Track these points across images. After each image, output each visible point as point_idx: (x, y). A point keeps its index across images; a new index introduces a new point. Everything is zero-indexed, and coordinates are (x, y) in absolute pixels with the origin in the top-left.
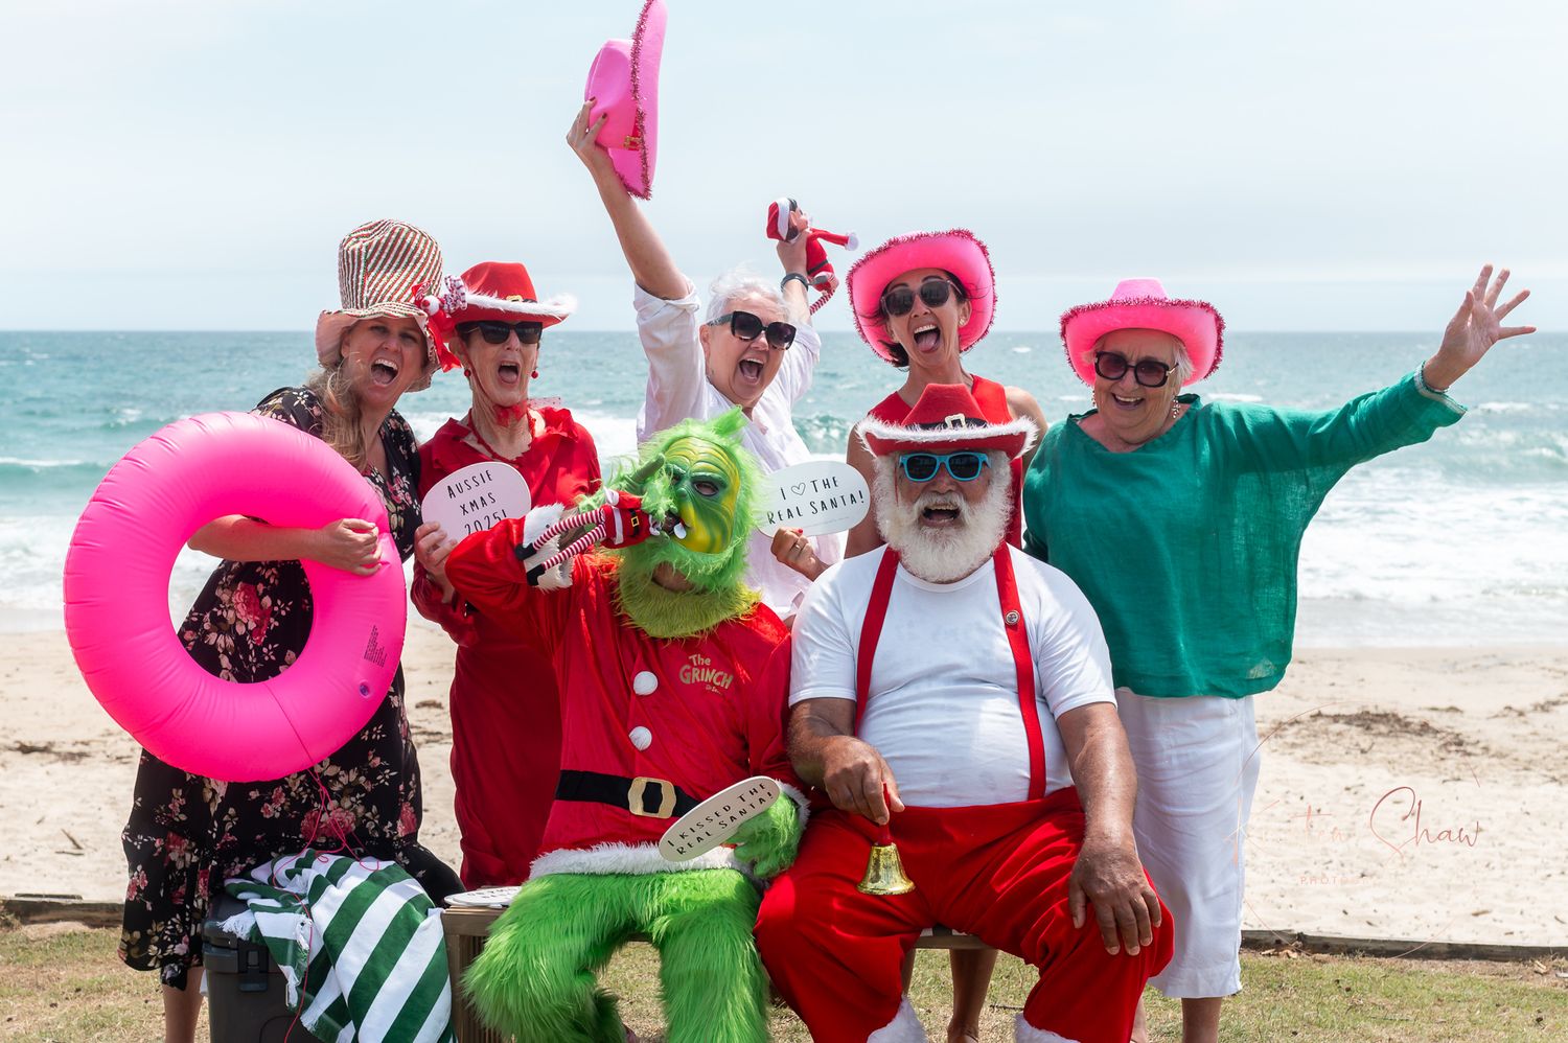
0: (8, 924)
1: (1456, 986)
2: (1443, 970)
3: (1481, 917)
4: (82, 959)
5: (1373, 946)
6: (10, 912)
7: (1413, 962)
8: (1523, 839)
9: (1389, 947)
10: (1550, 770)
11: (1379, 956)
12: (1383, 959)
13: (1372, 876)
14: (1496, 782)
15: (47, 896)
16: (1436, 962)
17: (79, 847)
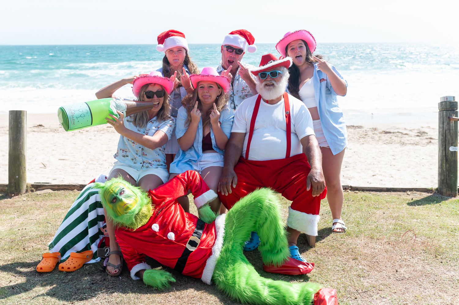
0: (32, 191)
1: (390, 198)
2: (386, 194)
3: (374, 176)
4: (52, 199)
5: (368, 189)
6: (33, 187)
7: (378, 192)
8: (380, 158)
9: (372, 189)
10: (383, 141)
11: (370, 191)
12: (371, 192)
13: (348, 167)
14: (372, 144)
15: (42, 183)
16: (384, 193)
17: (45, 166)
